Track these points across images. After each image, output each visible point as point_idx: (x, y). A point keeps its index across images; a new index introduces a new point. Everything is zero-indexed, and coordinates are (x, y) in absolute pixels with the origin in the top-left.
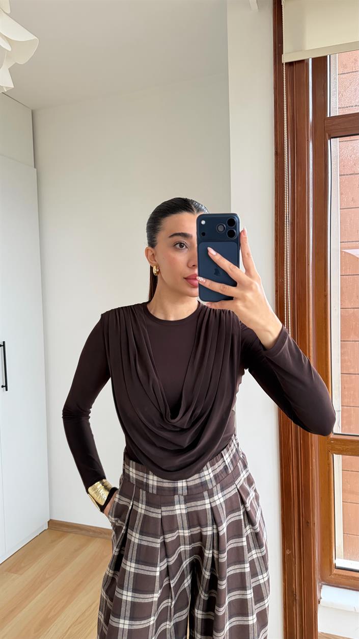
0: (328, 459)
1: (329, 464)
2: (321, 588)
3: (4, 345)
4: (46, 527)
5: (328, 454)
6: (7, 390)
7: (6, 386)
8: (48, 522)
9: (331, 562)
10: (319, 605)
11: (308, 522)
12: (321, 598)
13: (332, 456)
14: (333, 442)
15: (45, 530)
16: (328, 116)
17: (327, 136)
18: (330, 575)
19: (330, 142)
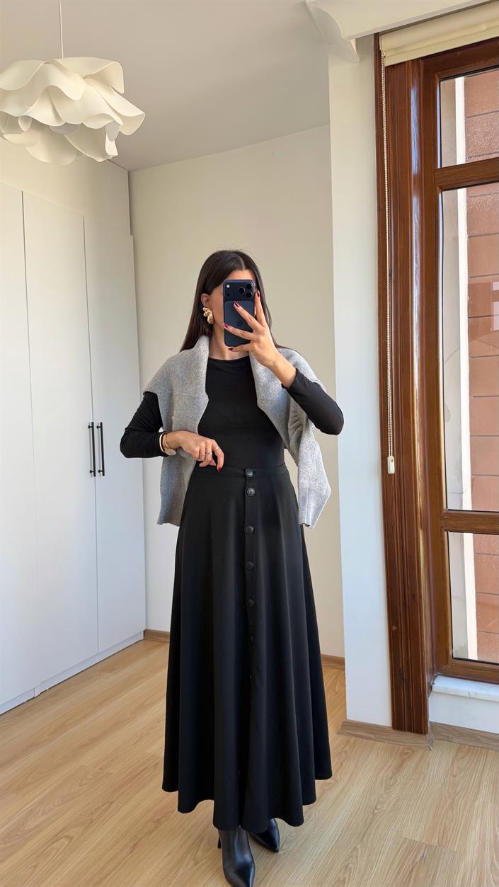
0: (442, 536)
1: (443, 542)
2: (434, 678)
3: (101, 427)
4: (142, 638)
5: (441, 531)
6: (104, 475)
7: (103, 471)
8: (144, 631)
9: (447, 651)
13: (446, 533)
14: (446, 517)
15: (140, 641)
16: (439, 167)
17: (438, 188)
18: (447, 664)
19: (440, 195)
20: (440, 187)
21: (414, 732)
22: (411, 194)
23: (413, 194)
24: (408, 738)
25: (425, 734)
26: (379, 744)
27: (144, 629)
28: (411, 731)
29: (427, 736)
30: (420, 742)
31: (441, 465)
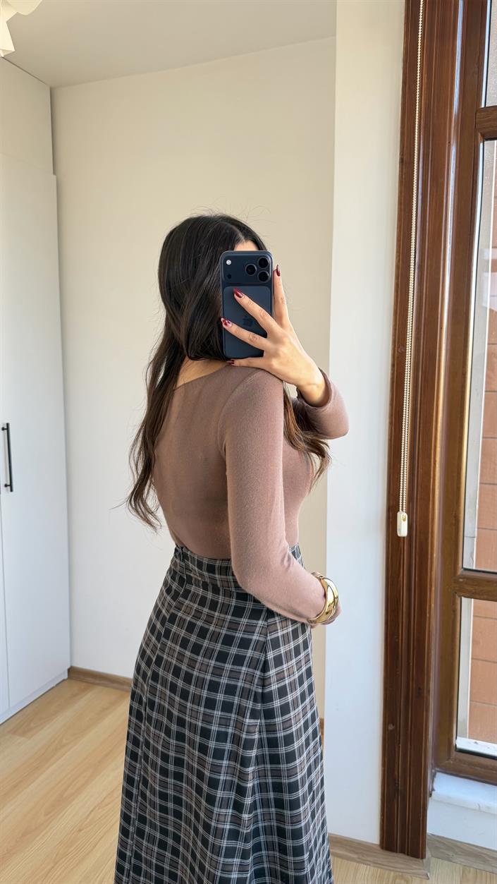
0: (454, 603)
1: (454, 611)
2: (434, 776)
3: (8, 428)
4: (66, 676)
5: (454, 597)
6: (11, 490)
7: (11, 485)
8: (68, 670)
9: (450, 742)
10: (430, 799)
11: (420, 689)
12: (433, 790)
13: (459, 599)
14: (461, 580)
15: (64, 680)
16: (483, 106)
17: (479, 134)
18: (448, 760)
19: (481, 145)
20: (481, 134)
21: (408, 855)
22: (449, 142)
23: (452, 143)
24: (399, 860)
25: (422, 858)
26: (363, 867)
27: (69, 667)
28: (404, 853)
29: (424, 860)
30: (415, 867)
31: (459, 513)
